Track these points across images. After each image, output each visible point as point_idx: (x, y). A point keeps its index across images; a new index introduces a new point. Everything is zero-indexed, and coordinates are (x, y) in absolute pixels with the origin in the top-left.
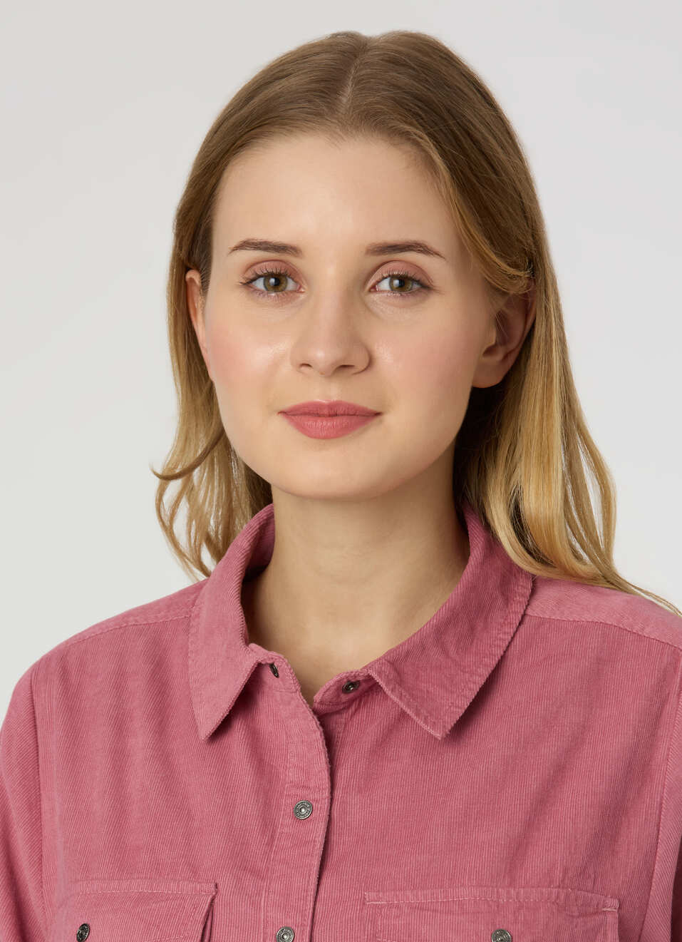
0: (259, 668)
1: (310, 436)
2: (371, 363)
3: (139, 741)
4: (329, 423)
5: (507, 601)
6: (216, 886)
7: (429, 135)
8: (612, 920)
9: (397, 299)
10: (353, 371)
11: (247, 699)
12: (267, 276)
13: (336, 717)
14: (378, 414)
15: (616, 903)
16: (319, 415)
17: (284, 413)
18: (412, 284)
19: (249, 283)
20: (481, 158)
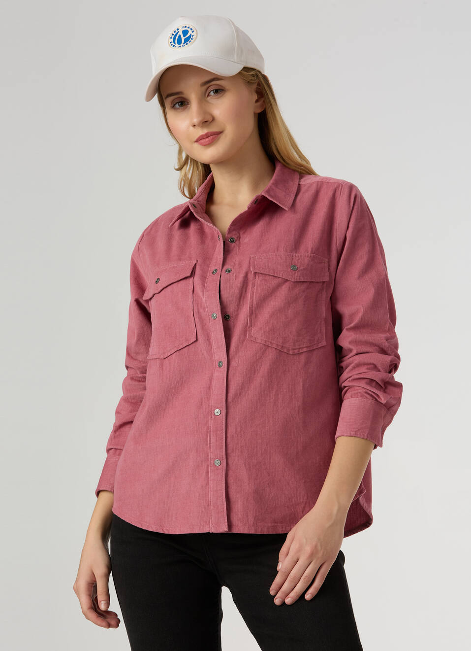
1: (204, 146)
2: (213, 119)
6: (197, 261)
8: (326, 266)
9: (216, 96)
10: (208, 122)
12: (178, 103)
15: (327, 260)
16: (204, 139)
18: (219, 91)
19: (174, 106)
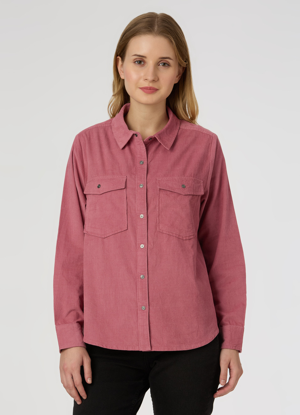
0: (133, 135)
1: (146, 93)
3: (105, 150)
4: (149, 91)
6: (127, 176)
7: (173, 37)
9: (163, 67)
10: (155, 81)
11: (129, 143)
12: (138, 61)
13: (148, 145)
14: (158, 90)
15: (202, 181)
16: (148, 89)
17: (140, 88)
18: (166, 65)
19: (135, 62)
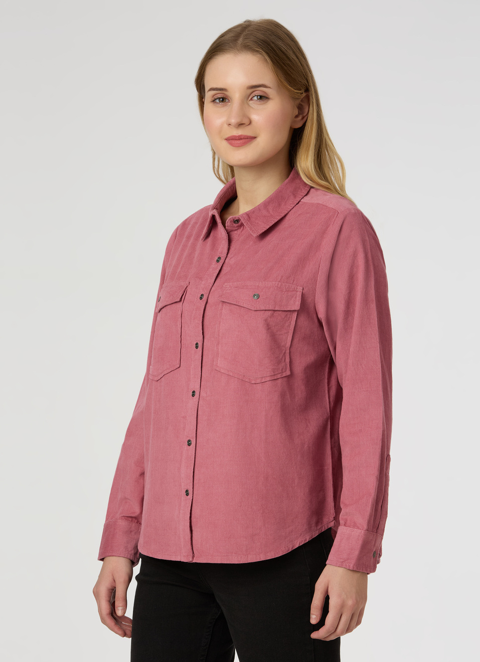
1: (233, 146)
2: (250, 123)
4: (239, 142)
5: (295, 197)
6: (189, 283)
8: (299, 295)
9: (259, 102)
10: (245, 125)
12: (219, 98)
13: (236, 232)
14: (255, 138)
15: (302, 288)
16: (236, 140)
17: (226, 139)
18: (263, 98)
19: (214, 101)
20: (284, 57)
